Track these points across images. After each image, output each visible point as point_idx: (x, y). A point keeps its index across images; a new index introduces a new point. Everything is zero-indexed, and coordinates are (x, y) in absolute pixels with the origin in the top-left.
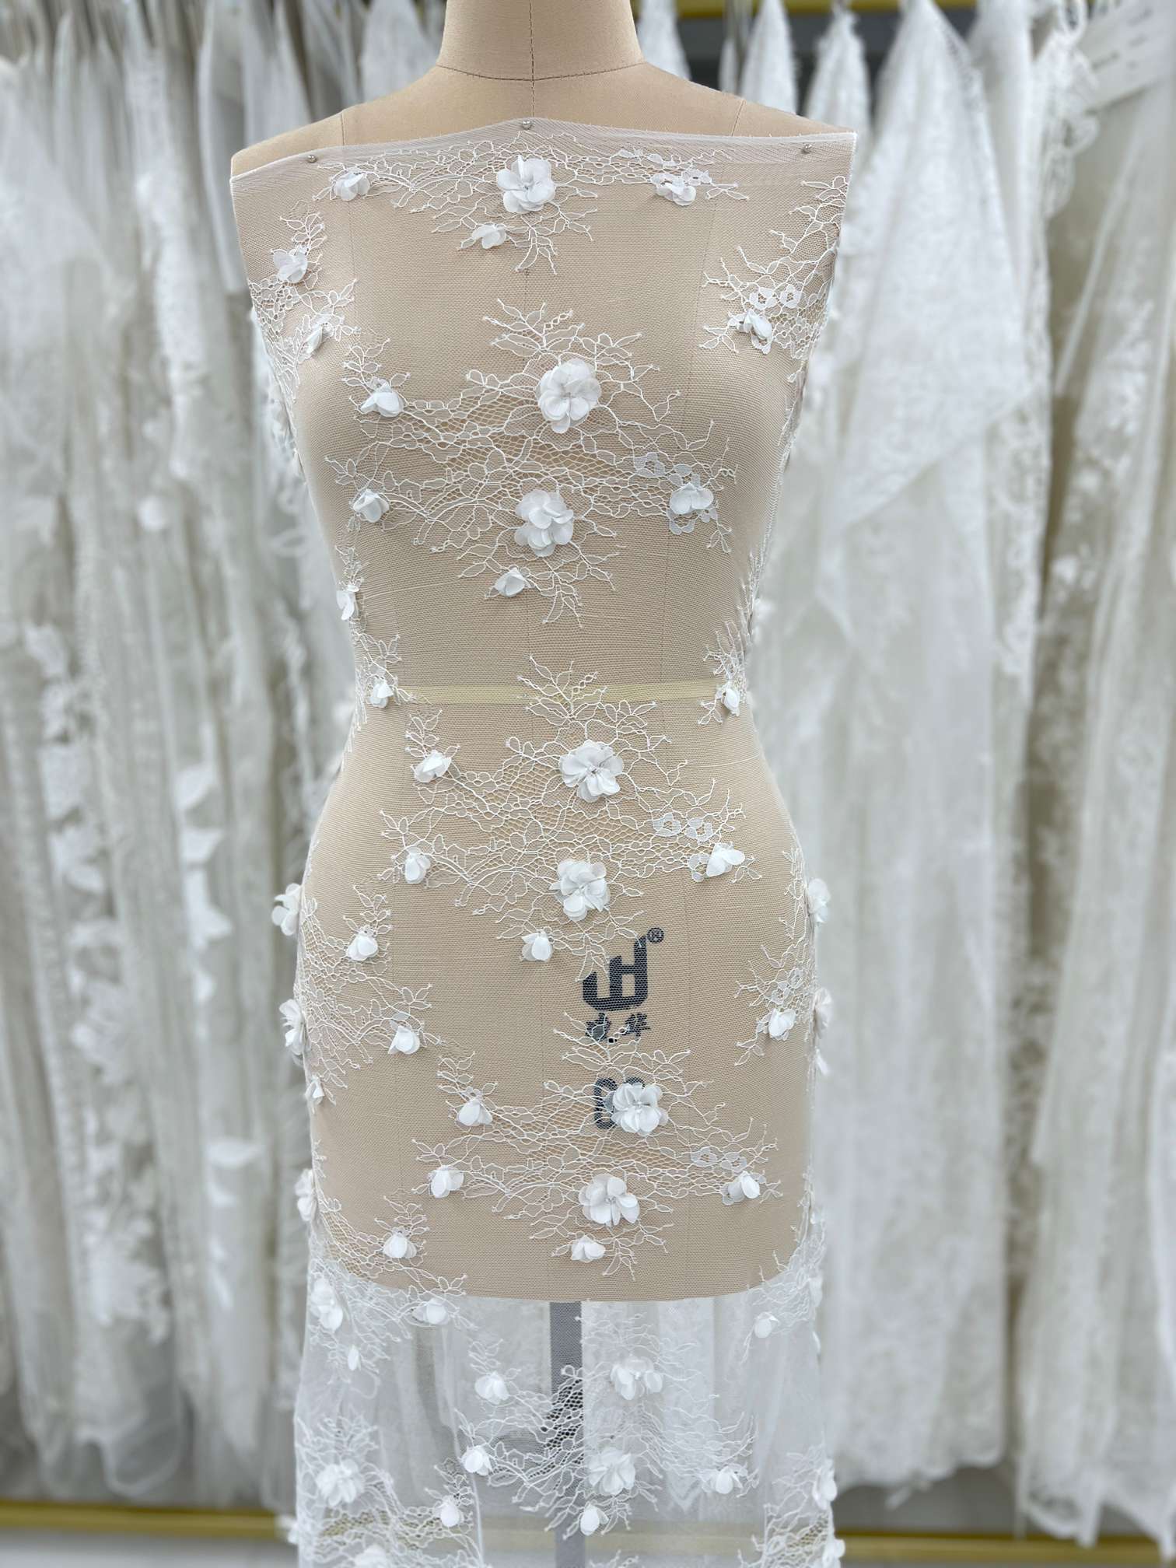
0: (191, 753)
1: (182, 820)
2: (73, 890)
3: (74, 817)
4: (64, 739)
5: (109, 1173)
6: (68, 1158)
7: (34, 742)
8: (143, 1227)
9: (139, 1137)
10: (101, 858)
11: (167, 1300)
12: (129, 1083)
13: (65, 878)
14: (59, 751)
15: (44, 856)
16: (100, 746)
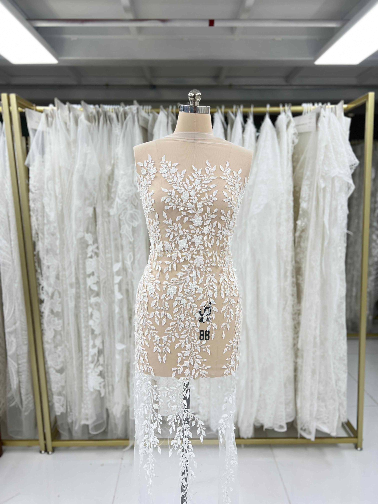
0: (117, 261)
1: (115, 274)
2: (90, 289)
3: (93, 274)
4: (91, 257)
5: (95, 354)
6: (85, 353)
7: (85, 258)
8: (100, 368)
9: (101, 347)
10: (98, 283)
11: (104, 386)
12: (100, 334)
13: (90, 287)
14: (90, 260)
15: (85, 283)
16: (100, 259)
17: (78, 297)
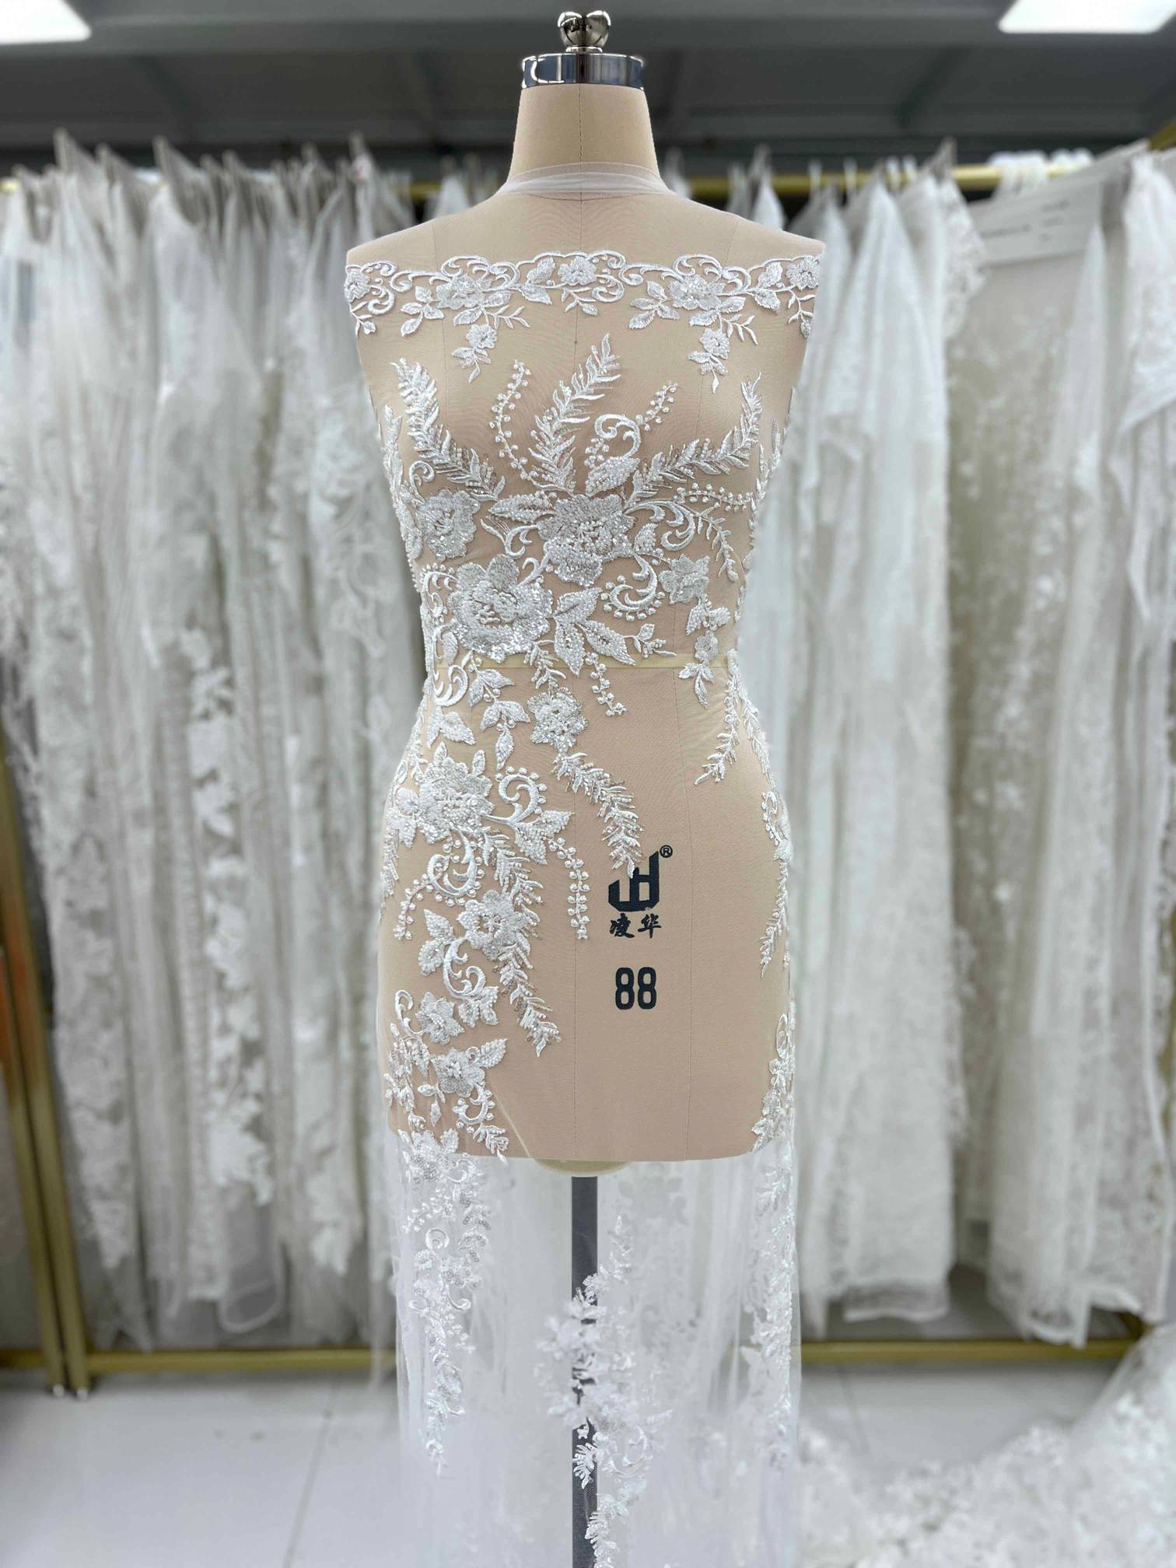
2: (210, 833)
3: (213, 776)
4: (206, 716)
5: (228, 1060)
6: (193, 1054)
7: (186, 720)
8: (251, 1107)
9: (253, 1033)
10: (232, 809)
11: (271, 1170)
12: (246, 989)
13: (206, 823)
14: (203, 726)
15: (189, 811)
16: (236, 721)
17: (162, 860)
